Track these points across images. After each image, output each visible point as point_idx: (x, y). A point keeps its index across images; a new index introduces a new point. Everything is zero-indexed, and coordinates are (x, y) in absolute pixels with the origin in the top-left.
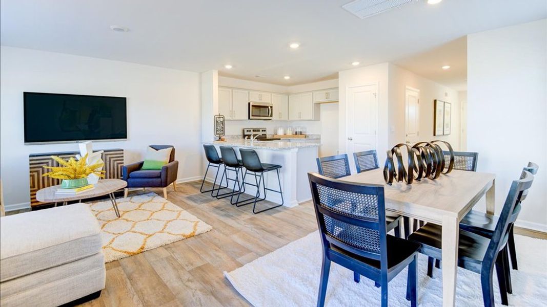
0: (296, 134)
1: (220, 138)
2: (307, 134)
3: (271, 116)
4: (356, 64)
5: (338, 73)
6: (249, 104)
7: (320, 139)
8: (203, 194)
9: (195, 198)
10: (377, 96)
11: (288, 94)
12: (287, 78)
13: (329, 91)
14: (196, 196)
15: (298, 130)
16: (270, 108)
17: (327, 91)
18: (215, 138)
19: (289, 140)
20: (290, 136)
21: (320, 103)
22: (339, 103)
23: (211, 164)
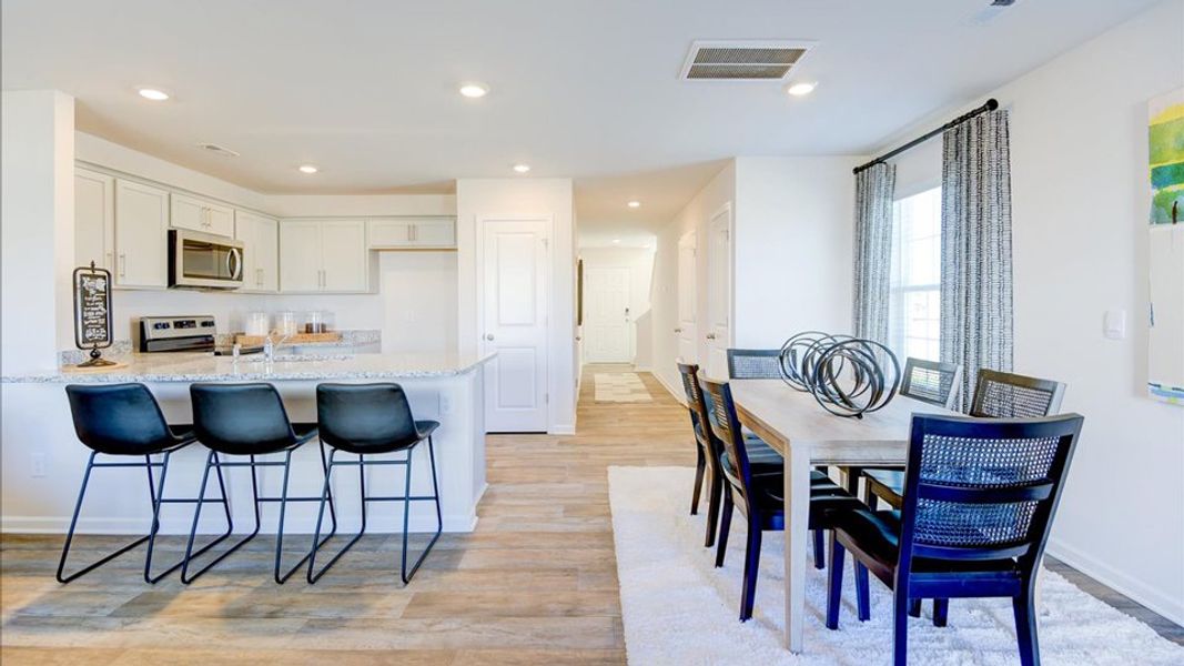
0: (309, 329)
1: (95, 356)
2: (338, 328)
3: (240, 278)
4: (521, 169)
5: (455, 181)
6: (172, 235)
7: (379, 341)
8: (71, 587)
9: (39, 612)
10: (550, 246)
11: (278, 219)
12: (308, 170)
13: (416, 223)
14: (42, 603)
15: (315, 320)
16: (235, 251)
17: (411, 223)
18: (65, 356)
19: (294, 348)
20: (290, 340)
21: (378, 250)
22: (460, 253)
23: (101, 458)
